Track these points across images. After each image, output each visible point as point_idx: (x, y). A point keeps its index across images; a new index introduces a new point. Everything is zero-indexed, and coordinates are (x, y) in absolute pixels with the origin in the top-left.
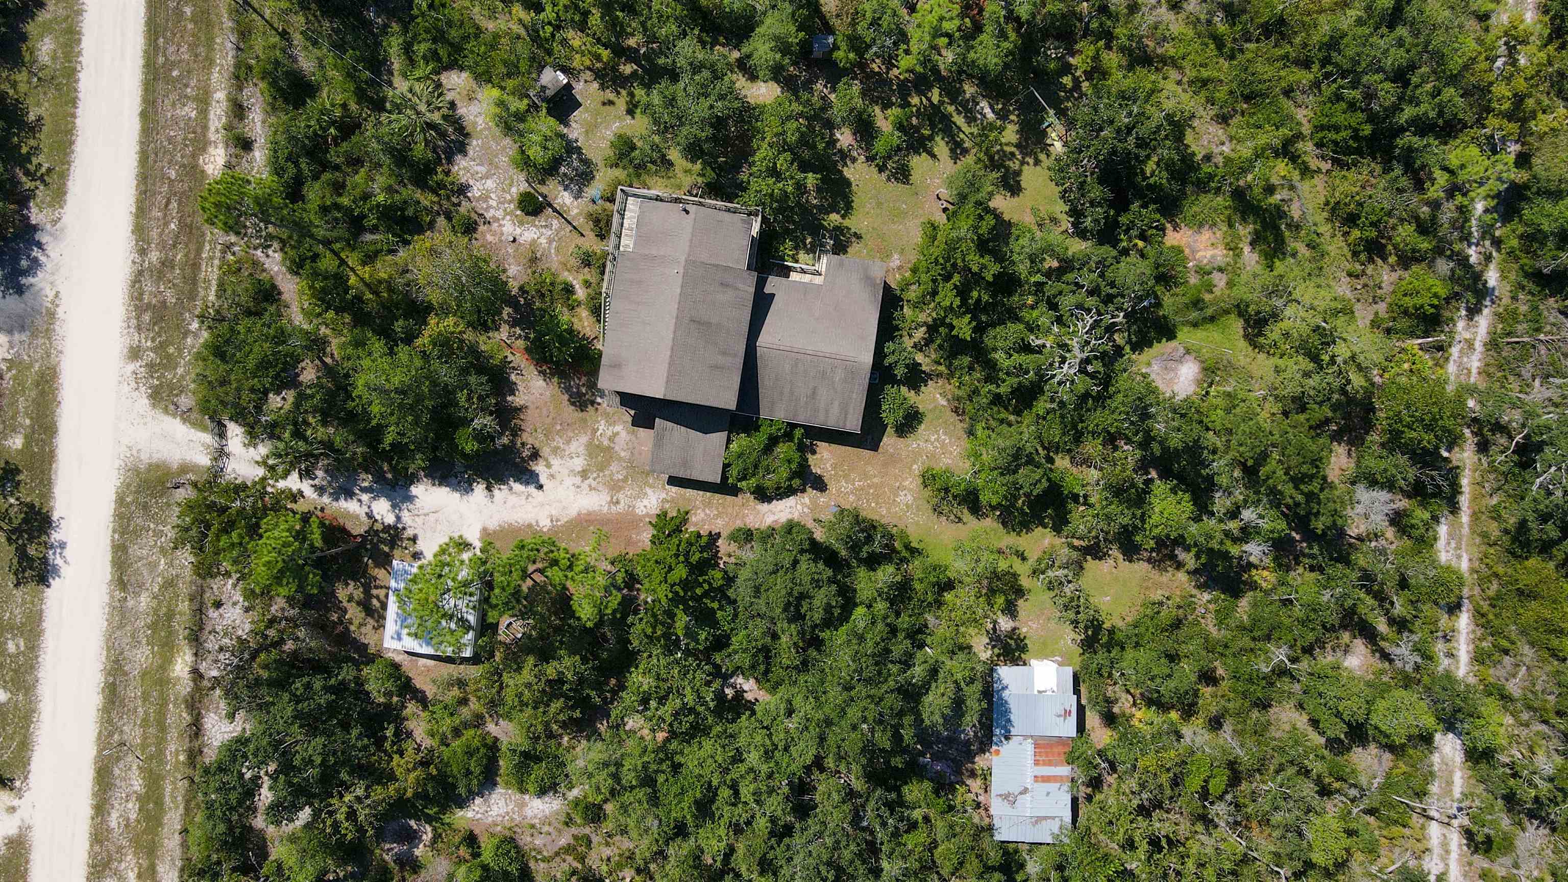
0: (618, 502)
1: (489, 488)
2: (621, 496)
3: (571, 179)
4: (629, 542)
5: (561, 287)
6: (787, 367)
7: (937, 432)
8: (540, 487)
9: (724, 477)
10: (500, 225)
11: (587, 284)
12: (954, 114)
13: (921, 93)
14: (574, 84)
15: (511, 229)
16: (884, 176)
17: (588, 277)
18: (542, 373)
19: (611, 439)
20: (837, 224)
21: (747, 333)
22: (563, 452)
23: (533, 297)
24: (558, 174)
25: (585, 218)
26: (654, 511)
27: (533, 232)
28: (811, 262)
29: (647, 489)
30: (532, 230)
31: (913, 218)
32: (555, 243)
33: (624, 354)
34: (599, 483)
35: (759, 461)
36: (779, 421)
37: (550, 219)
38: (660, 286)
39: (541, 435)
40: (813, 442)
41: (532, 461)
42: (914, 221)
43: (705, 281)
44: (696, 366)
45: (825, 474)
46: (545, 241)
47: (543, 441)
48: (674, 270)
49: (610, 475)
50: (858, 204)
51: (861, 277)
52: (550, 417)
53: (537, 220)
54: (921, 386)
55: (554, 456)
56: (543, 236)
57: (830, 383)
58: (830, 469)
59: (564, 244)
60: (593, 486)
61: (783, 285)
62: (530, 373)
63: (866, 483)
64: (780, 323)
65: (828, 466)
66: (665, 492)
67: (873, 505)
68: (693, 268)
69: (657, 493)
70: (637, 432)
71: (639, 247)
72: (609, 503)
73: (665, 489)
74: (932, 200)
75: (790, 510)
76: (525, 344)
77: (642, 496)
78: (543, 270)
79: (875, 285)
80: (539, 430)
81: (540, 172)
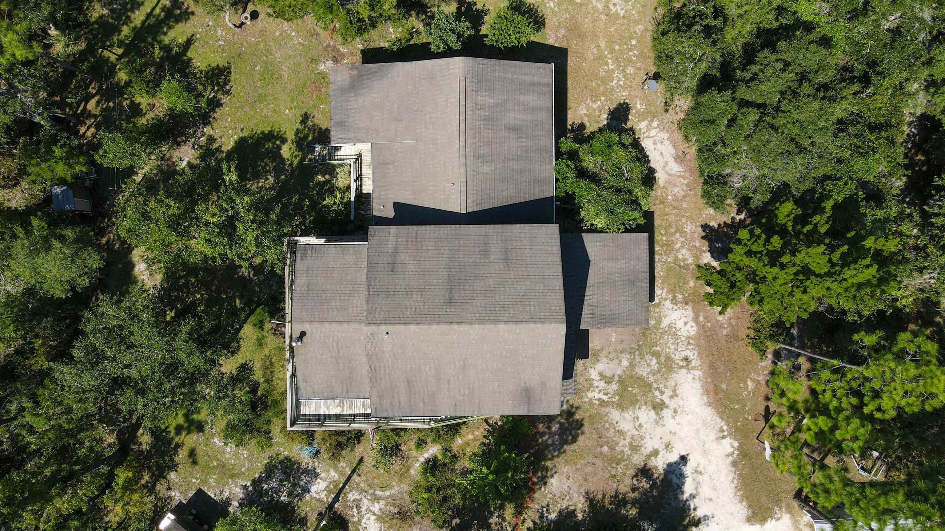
0: (686, 359)
1: (697, 523)
2: (677, 357)
3: (294, 485)
4: (733, 337)
5: (431, 478)
6: (486, 169)
8: (684, 459)
9: (639, 229)
11: (421, 444)
12: (132, 25)
13: (112, 70)
14: (175, 503)
16: (225, 100)
17: (412, 444)
18: (543, 481)
19: (609, 380)
20: (294, 147)
21: (453, 226)
22: (635, 438)
23: (449, 509)
24: (290, 503)
25: (339, 461)
26: (689, 312)
27: (368, 522)
28: (346, 169)
29: (663, 325)
30: (365, 523)
31: (271, 55)
32: (377, 493)
33: (511, 387)
34: (666, 387)
35: (611, 188)
36: (556, 170)
37: (348, 503)
38: (410, 353)
39: (619, 469)
40: (572, 127)
41: (653, 475)
42: (274, 52)
43: (392, 293)
44: (511, 286)
45: (607, 108)
46: (376, 505)
47: (626, 466)
48: (385, 339)
49: (654, 374)
50: (266, 124)
51: (352, 95)
52: (594, 461)
53: (351, 519)
54: (476, 9)
55: (642, 448)
56: (371, 508)
57: (498, 109)
58: (599, 103)
59: (376, 481)
60: (672, 393)
61: (382, 197)
62: (545, 496)
63: (609, 56)
64: (431, 188)
65: (595, 106)
66: (663, 302)
67: (634, 42)
68: (377, 313)
69: (667, 313)
70: (595, 350)
71: (362, 392)
72: (689, 369)
73: (660, 302)
74: (244, 34)
75: (658, 144)
76: (509, 510)
77: (674, 330)
78: (413, 502)
79: (360, 76)
80: (613, 473)
81: (292, 526)
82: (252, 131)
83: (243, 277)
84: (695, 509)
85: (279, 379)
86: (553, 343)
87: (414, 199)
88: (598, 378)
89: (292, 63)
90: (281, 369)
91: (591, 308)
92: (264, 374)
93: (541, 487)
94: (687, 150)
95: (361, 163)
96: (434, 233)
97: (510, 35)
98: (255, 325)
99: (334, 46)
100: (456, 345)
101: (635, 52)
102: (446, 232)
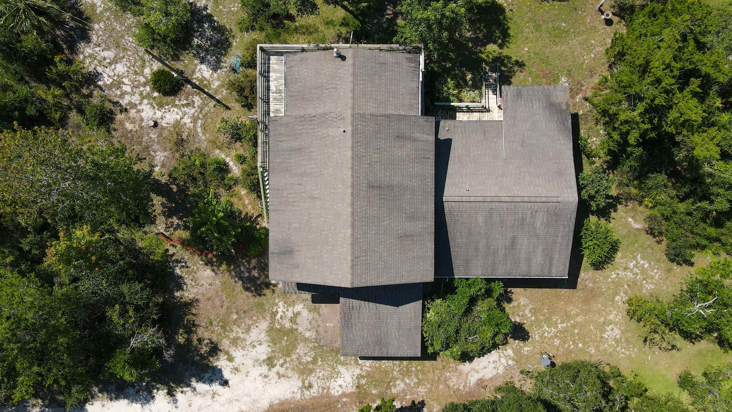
0: (310, 386)
1: (171, 393)
2: (312, 379)
3: (207, 50)
5: (212, 167)
6: (480, 219)
7: (635, 258)
8: (225, 383)
9: (424, 348)
10: (139, 111)
11: (241, 159)
15: (151, 113)
17: (241, 152)
18: (208, 263)
19: (293, 320)
20: (495, 54)
21: (434, 190)
22: (244, 342)
23: (185, 183)
24: (192, 47)
25: (228, 89)
26: (351, 389)
27: (175, 113)
28: (478, 99)
29: (339, 367)
30: (173, 110)
31: (575, 36)
32: (200, 121)
33: (294, 238)
34: (287, 369)
35: (460, 325)
36: (476, 279)
37: (191, 97)
38: (326, 151)
39: (217, 328)
40: (509, 292)
41: (212, 356)
42: (577, 38)
43: (379, 136)
44: (383, 240)
45: (525, 322)
46: (189, 120)
47: (220, 334)
48: (339, 129)
49: (298, 359)
50: (516, 30)
51: (545, 105)
52: (225, 307)
53: (177, 99)
54: (611, 212)
55: (235, 348)
56: (186, 116)
57: (531, 229)
58: (530, 315)
59: (210, 121)
60: (281, 373)
61: (456, 129)
62: (195, 264)
63: (569, 324)
64: (464, 172)
65: (527, 312)
66: (359, 367)
67: (580, 345)
68: (361, 123)
69: (350, 371)
70: (319, 309)
71: (291, 109)
72: (301, 388)
73: (359, 365)
74: (593, 14)
75: (494, 365)
76: (185, 234)
77: (335, 376)
78: (191, 152)
79: (561, 112)
80: (214, 323)
81: (172, 47)
82: (510, 19)
83: (385, 10)
84: (182, 392)
85: (298, 39)
86: (333, 276)
87: (455, 157)
88: (295, 311)
89: (568, 54)
90: (306, 41)
91: (358, 307)
92: (302, 26)
93: (203, 261)
94: (488, 390)
95: (482, 112)
96: (428, 174)
97: (591, 240)
98: (344, 19)
99: (581, 90)
100: (333, 191)
101: (572, 347)
102: (429, 184)
